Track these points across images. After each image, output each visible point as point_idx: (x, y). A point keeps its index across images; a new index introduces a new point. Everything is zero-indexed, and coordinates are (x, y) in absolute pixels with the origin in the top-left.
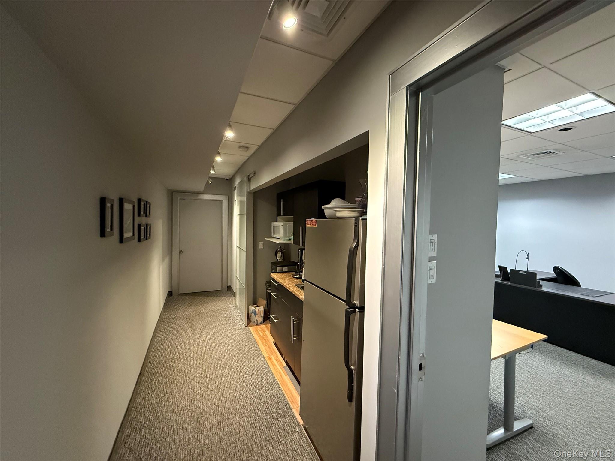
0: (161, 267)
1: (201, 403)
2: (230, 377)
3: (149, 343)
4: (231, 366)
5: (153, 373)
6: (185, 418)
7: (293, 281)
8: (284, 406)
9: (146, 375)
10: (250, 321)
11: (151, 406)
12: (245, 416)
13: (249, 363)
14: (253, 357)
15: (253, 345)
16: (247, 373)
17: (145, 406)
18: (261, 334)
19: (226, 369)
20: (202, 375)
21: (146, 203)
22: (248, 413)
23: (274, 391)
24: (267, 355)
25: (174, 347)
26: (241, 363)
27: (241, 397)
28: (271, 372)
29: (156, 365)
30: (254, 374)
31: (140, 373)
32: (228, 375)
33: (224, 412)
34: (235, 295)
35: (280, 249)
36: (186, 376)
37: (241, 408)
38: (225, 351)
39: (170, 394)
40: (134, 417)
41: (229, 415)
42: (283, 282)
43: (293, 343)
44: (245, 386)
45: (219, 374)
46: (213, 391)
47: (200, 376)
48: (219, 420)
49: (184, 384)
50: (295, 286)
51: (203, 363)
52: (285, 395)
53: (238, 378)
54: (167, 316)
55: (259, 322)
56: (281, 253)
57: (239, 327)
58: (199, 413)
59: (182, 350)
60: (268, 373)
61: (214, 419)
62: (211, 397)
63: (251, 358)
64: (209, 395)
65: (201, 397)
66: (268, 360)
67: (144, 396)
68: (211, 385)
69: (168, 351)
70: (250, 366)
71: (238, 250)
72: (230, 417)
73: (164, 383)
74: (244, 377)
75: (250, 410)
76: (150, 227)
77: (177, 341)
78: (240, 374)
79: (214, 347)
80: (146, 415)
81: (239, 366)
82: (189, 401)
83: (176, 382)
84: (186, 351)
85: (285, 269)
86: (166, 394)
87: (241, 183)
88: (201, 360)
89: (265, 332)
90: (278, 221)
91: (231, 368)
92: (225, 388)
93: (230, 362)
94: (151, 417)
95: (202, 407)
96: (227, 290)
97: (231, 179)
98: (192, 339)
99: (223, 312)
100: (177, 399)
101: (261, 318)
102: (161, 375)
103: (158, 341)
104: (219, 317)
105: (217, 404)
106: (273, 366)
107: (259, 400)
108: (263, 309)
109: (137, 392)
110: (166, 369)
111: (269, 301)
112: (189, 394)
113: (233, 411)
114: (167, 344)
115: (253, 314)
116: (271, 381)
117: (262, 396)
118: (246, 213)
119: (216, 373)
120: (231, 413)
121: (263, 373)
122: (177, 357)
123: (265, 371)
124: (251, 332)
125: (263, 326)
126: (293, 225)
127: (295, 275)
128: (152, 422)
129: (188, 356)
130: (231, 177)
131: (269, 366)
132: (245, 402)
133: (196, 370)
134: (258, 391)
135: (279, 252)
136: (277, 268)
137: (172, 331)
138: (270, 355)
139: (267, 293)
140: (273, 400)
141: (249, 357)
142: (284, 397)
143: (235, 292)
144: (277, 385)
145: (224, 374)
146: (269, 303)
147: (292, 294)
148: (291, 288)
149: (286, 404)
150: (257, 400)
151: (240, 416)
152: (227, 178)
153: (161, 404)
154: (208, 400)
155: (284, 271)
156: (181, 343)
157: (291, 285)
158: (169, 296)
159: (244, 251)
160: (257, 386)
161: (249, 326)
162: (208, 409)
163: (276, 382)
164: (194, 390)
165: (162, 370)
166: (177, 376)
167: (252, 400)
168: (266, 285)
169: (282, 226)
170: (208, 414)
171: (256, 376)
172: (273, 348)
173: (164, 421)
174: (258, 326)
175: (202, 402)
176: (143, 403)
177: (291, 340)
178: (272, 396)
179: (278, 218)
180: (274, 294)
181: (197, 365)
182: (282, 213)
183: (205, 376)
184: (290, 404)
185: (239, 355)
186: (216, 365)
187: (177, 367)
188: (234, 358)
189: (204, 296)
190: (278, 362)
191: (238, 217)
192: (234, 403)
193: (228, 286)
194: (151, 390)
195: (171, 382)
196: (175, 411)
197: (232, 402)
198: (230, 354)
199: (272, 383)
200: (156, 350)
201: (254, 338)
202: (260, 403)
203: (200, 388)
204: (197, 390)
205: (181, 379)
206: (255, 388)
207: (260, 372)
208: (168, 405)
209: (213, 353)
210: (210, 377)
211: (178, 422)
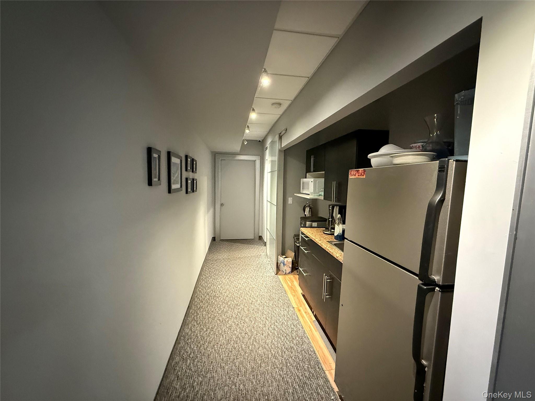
0: (206, 217)
1: (236, 344)
2: (262, 323)
3: (196, 280)
4: (263, 312)
5: (199, 307)
6: (223, 356)
7: (325, 238)
8: (316, 365)
9: (193, 308)
10: (280, 270)
11: (195, 338)
12: (277, 368)
13: (279, 311)
14: (283, 306)
15: (282, 293)
16: (278, 321)
17: (191, 337)
18: (290, 285)
19: (258, 314)
20: (238, 317)
21: (193, 160)
22: (279, 364)
23: (305, 346)
24: (297, 306)
25: (215, 286)
26: (272, 310)
27: (273, 345)
28: (301, 325)
29: (201, 300)
30: (284, 323)
31: (189, 306)
32: (260, 320)
33: (257, 359)
34: (265, 244)
35: (308, 204)
36: (224, 315)
37: (273, 358)
38: (258, 296)
39: (211, 330)
40: (182, 345)
41: (262, 362)
42: (314, 238)
43: (325, 301)
44: (276, 335)
45: (253, 318)
46: (247, 334)
47: (236, 317)
48: (252, 366)
49: (223, 322)
50: (327, 242)
51: (239, 304)
52: (317, 352)
53: (270, 326)
54: (211, 257)
55: (288, 272)
56: (309, 209)
57: (269, 274)
58: (235, 354)
59: (222, 290)
60: (298, 325)
61: (248, 364)
62: (245, 340)
63: (281, 307)
64: (244, 338)
65: (237, 338)
66: (297, 310)
67: (191, 327)
68: (245, 328)
69: (211, 289)
70: (280, 314)
71: (269, 204)
72: (263, 365)
73: (207, 318)
74: (275, 325)
75: (282, 362)
76: (196, 182)
77: (218, 281)
78: (271, 321)
79: (248, 291)
80: (191, 346)
81: (271, 313)
82: (227, 340)
83: (216, 319)
84: (225, 291)
85: (315, 224)
86: (208, 329)
87: (273, 142)
88: (237, 302)
89: (294, 283)
90: (307, 177)
91: (263, 313)
92: (258, 333)
93: (262, 307)
94: (195, 349)
95: (237, 348)
96: (259, 240)
97: (263, 140)
98: (230, 281)
99: (255, 259)
100: (216, 336)
101: (290, 268)
102: (204, 310)
103: (203, 279)
104: (252, 263)
105: (250, 349)
106: (303, 319)
107: (290, 353)
108: (291, 261)
109: (186, 322)
110: (209, 306)
111: (297, 253)
112: (227, 333)
113: (265, 360)
114: (210, 283)
115: (282, 263)
116: (302, 335)
117: (293, 349)
118: (277, 169)
119: (250, 317)
120: (264, 361)
121: (293, 325)
122: (218, 295)
123: (295, 323)
124: (280, 280)
125: (291, 276)
126: (324, 180)
127: (326, 231)
128: (196, 353)
129: (226, 296)
130: (263, 138)
131: (298, 318)
132: (277, 352)
133: (233, 310)
134: (288, 343)
135: (307, 208)
136: (306, 223)
137: (214, 271)
138: (299, 306)
139: (295, 246)
140: (304, 355)
141: (279, 305)
142: (315, 355)
143: (266, 242)
144: (308, 340)
145: (257, 318)
146: (297, 254)
147: (326, 251)
148: (323, 245)
149: (318, 363)
150: (288, 353)
151: (272, 366)
152: (260, 140)
153: (204, 338)
154: (243, 343)
155: (313, 226)
156: (221, 283)
157: (323, 241)
158: (213, 241)
159: (275, 205)
160: (288, 337)
161: (278, 274)
162: (242, 351)
163: (306, 336)
164: (230, 330)
165: (205, 305)
166: (217, 313)
167: (283, 352)
168: (294, 238)
169: (312, 182)
170: (243, 357)
171: (286, 326)
172: (301, 300)
173: (205, 356)
174: (286, 276)
175: (238, 344)
176: (190, 334)
177: (323, 298)
178: (303, 352)
179: (307, 174)
180: (304, 248)
181: (234, 306)
182: (312, 169)
183: (241, 317)
184: (322, 364)
185: (270, 302)
186: (249, 309)
187: (217, 305)
188: (265, 304)
189: (240, 243)
190: (307, 315)
191: (270, 174)
192: (266, 350)
193: (259, 236)
194: (196, 323)
195: (212, 318)
196: (215, 348)
197: (264, 349)
198: (261, 299)
199: (302, 336)
200: (201, 287)
201: (283, 287)
202: (291, 356)
203: (236, 329)
204: (233, 330)
205: (220, 317)
206: (285, 338)
207: (290, 323)
208: (209, 341)
209: (247, 296)
210: (244, 319)
211: (217, 359)
